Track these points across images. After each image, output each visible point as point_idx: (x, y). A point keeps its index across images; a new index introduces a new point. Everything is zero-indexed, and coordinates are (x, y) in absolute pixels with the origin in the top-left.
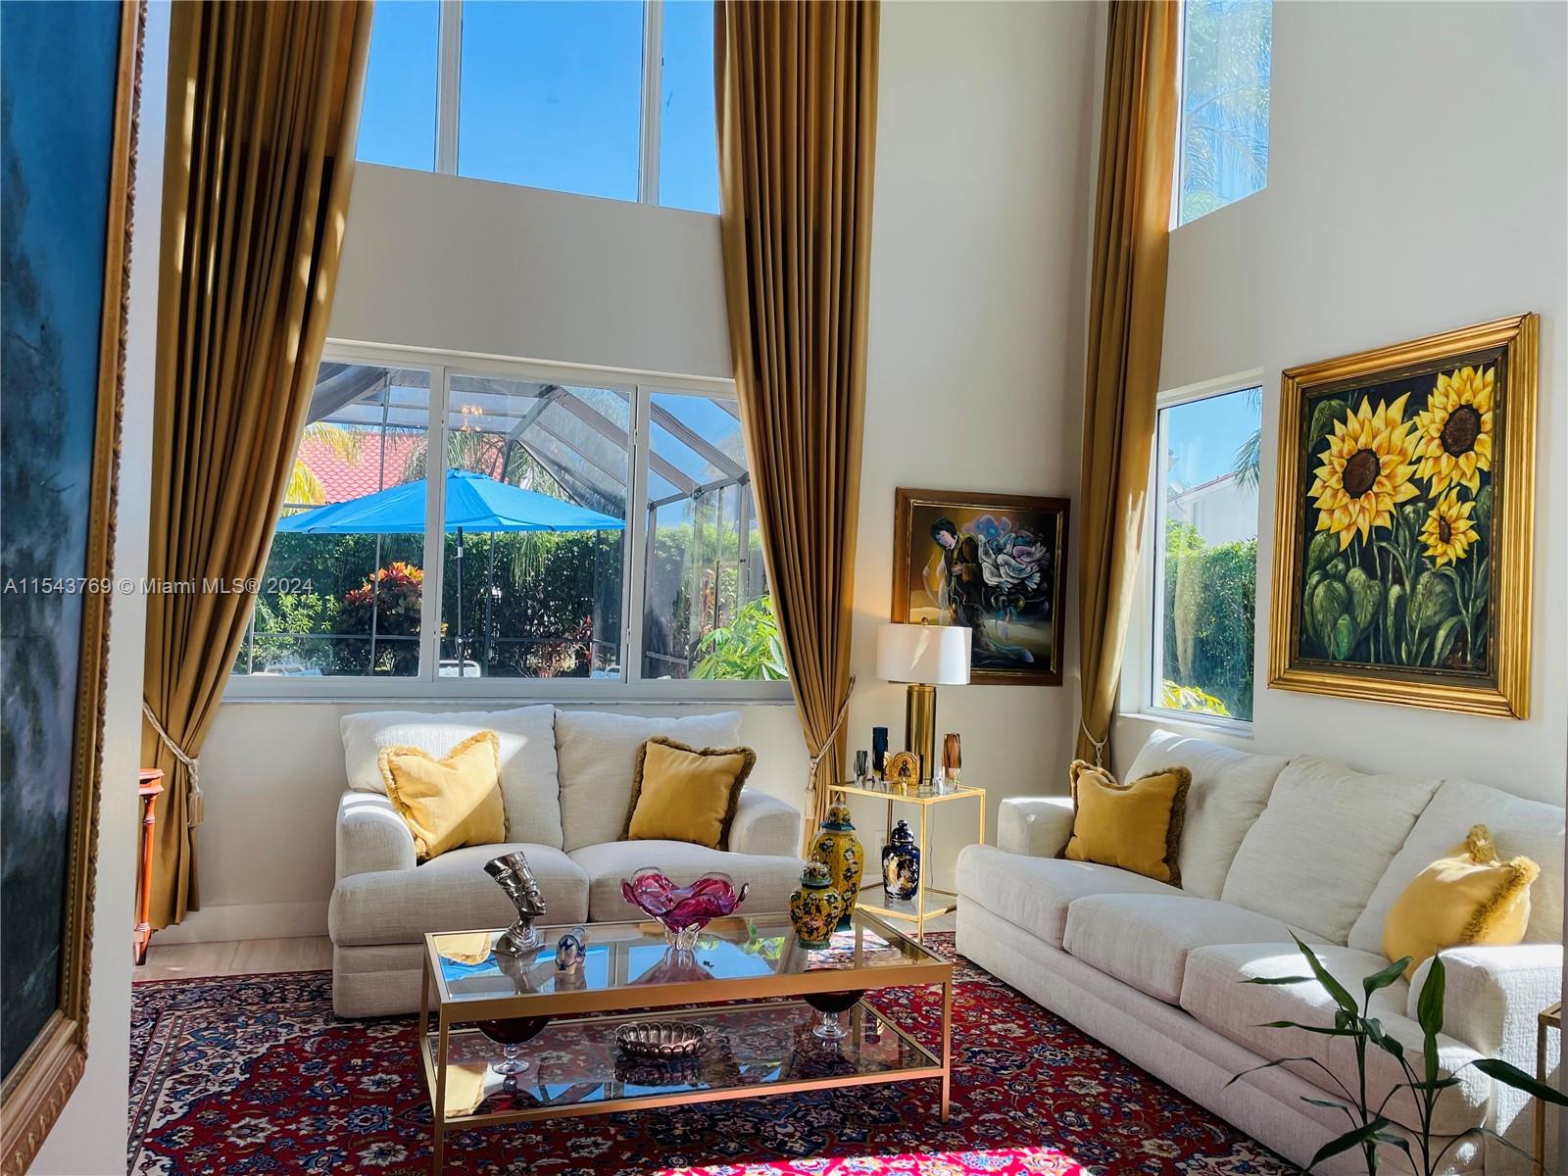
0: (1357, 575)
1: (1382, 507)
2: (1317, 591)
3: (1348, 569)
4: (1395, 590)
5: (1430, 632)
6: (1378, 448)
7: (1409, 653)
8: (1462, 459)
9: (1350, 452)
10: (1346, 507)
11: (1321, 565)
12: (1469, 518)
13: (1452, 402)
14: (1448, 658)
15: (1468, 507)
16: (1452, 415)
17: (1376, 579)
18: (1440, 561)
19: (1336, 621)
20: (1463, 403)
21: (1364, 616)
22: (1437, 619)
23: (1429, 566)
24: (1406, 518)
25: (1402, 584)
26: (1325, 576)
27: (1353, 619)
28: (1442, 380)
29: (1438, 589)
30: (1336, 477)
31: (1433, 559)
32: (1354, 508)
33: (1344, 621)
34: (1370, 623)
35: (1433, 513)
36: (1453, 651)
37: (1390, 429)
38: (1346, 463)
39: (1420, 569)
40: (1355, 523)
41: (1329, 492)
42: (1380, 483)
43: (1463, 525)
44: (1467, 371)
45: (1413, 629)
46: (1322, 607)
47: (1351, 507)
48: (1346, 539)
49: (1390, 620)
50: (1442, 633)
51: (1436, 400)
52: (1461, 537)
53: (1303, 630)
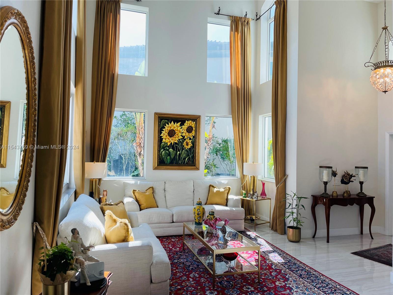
0: (171, 150)
1: (176, 139)
2: (163, 152)
3: (169, 149)
4: (178, 152)
5: (185, 159)
6: (175, 130)
7: (181, 162)
8: (190, 134)
9: (169, 130)
10: (169, 139)
11: (163, 148)
12: (191, 142)
13: (188, 125)
14: (188, 162)
16: (188, 127)
17: (175, 150)
18: (186, 148)
19: (167, 157)
20: (190, 125)
21: (172, 157)
22: (186, 157)
24: (180, 141)
25: (180, 152)
26: (164, 150)
27: (170, 157)
28: (186, 121)
29: (186, 152)
30: (167, 133)
34: (174, 157)
35: (185, 141)
37: (177, 127)
39: (183, 149)
40: (171, 141)
41: (165, 136)
42: (175, 135)
44: (191, 121)
45: (182, 159)
46: (164, 155)
48: (169, 144)
49: (178, 157)
50: (187, 159)
51: (185, 124)
52: (190, 145)
53: (160, 159)
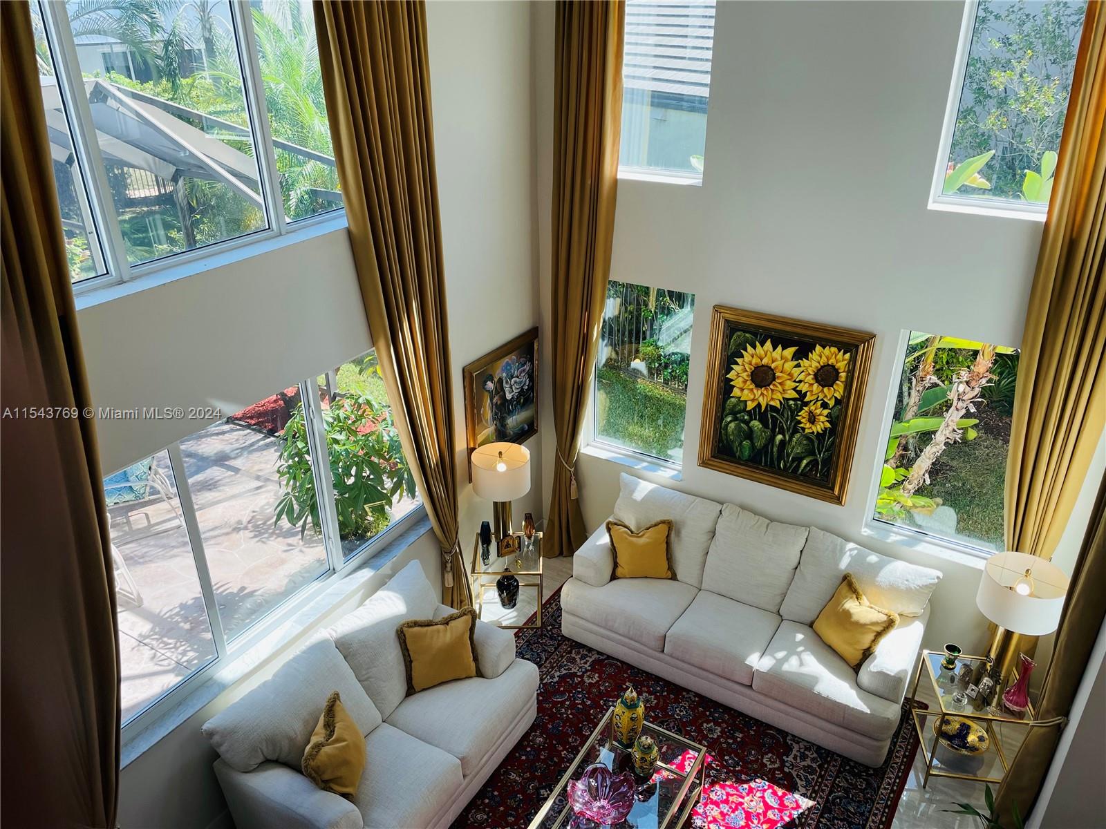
0: (756, 424)
1: (774, 397)
2: (730, 425)
3: (751, 420)
4: (779, 437)
5: (799, 459)
6: (775, 368)
7: (785, 465)
8: (826, 389)
9: (756, 364)
10: (752, 390)
11: (734, 413)
12: (827, 416)
13: (823, 361)
14: (807, 473)
15: (826, 412)
16: (822, 367)
17: (769, 428)
18: (807, 431)
19: (742, 442)
20: (830, 363)
21: (758, 444)
22: (803, 455)
23: (801, 431)
24: (790, 406)
25: (784, 436)
26: (735, 419)
27: (752, 443)
28: (818, 348)
29: (805, 442)
30: (746, 373)
31: (803, 429)
32: (758, 392)
33: (746, 443)
34: (764, 447)
35: (806, 409)
36: (811, 470)
37: (783, 361)
38: (753, 369)
39: (795, 431)
40: (757, 399)
41: (740, 380)
42: (774, 385)
43: (822, 418)
44: (834, 349)
45: (788, 455)
46: (733, 432)
47: (755, 391)
48: (750, 406)
49: (775, 449)
50: (805, 462)
51: (814, 356)
52: (821, 423)
53: (720, 440)
